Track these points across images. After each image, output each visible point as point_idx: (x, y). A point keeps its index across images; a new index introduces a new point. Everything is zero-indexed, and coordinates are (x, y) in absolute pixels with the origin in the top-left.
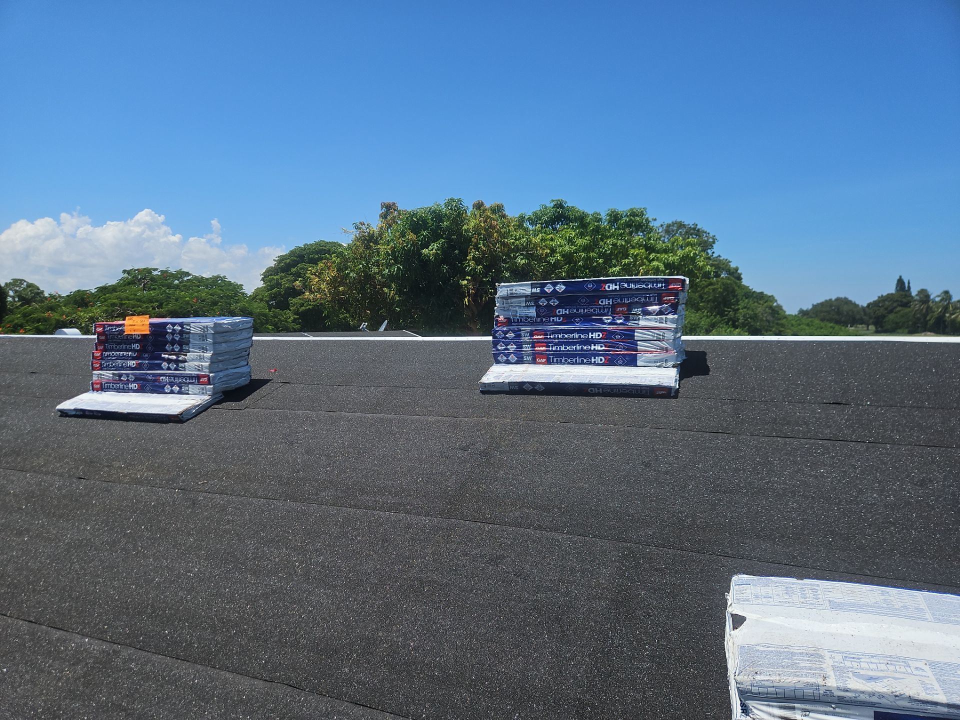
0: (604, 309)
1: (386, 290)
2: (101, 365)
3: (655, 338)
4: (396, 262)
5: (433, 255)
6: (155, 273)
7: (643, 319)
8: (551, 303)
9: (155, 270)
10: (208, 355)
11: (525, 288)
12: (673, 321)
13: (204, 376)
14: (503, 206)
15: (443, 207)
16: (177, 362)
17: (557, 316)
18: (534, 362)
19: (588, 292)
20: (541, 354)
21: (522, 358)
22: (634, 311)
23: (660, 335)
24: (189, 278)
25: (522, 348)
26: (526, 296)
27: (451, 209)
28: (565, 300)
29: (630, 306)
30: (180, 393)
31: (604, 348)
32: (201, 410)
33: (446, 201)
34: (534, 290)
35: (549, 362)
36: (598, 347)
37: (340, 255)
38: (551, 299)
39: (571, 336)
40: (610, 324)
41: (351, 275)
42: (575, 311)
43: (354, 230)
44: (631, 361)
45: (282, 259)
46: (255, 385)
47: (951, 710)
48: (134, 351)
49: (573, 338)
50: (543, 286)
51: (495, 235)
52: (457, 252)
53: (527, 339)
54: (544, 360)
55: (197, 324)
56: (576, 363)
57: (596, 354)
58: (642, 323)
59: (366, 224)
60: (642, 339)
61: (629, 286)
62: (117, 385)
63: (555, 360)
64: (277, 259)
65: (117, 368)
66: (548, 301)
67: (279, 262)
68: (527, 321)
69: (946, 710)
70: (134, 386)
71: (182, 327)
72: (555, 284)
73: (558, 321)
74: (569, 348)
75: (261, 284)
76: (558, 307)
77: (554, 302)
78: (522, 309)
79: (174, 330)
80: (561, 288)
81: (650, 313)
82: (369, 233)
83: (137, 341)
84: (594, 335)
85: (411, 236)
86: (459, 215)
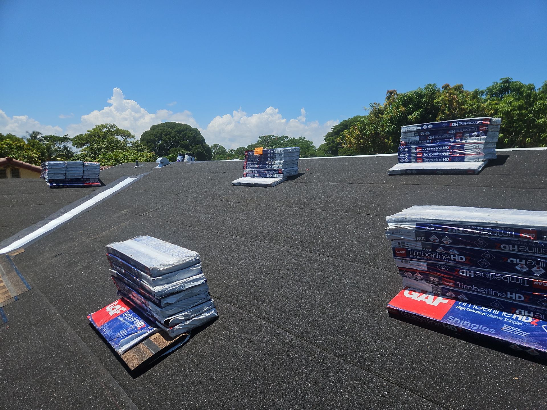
0: (451, 135)
1: (386, 141)
2: (246, 167)
3: (474, 148)
4: (393, 124)
5: (414, 119)
6: (272, 138)
7: (469, 139)
8: (426, 134)
9: (273, 136)
10: (282, 162)
11: (414, 128)
12: (484, 139)
13: (280, 170)
14: (462, 86)
15: (424, 89)
16: (271, 165)
17: (429, 140)
18: (416, 161)
19: (443, 127)
20: (420, 158)
21: (411, 160)
22: (466, 135)
23: (477, 146)
24: (288, 139)
25: (411, 155)
26: (414, 131)
27: (428, 91)
28: (432, 132)
29: (463, 133)
30: (272, 177)
31: (449, 154)
32: (278, 183)
33: (426, 86)
34: (418, 128)
35: (423, 161)
36: (446, 154)
37: (362, 122)
38: (426, 132)
39: (434, 149)
40: (453, 142)
41: (367, 133)
42: (437, 137)
43: (370, 108)
44: (461, 159)
45: (336, 127)
46: (300, 175)
47: (434, 221)
48: (257, 161)
49: (435, 150)
50: (422, 126)
51: (455, 104)
52: (430, 116)
53: (414, 151)
54: (421, 161)
55: (278, 150)
56: (435, 161)
57: (445, 156)
58: (469, 141)
59: (377, 104)
60: (467, 148)
61: (463, 123)
62: (252, 175)
63: (426, 160)
64: (333, 128)
65: (251, 168)
66: (425, 133)
67: (334, 129)
68: (414, 143)
69: (432, 221)
70: (257, 175)
71: (274, 151)
72: (428, 125)
73: (429, 142)
74: (433, 154)
75: (324, 142)
76: (429, 135)
77: (428, 133)
78: (413, 137)
79: (271, 152)
80: (431, 126)
81: (473, 136)
82: (379, 109)
83: (258, 157)
84: (445, 148)
85: (402, 109)
86: (433, 93)
